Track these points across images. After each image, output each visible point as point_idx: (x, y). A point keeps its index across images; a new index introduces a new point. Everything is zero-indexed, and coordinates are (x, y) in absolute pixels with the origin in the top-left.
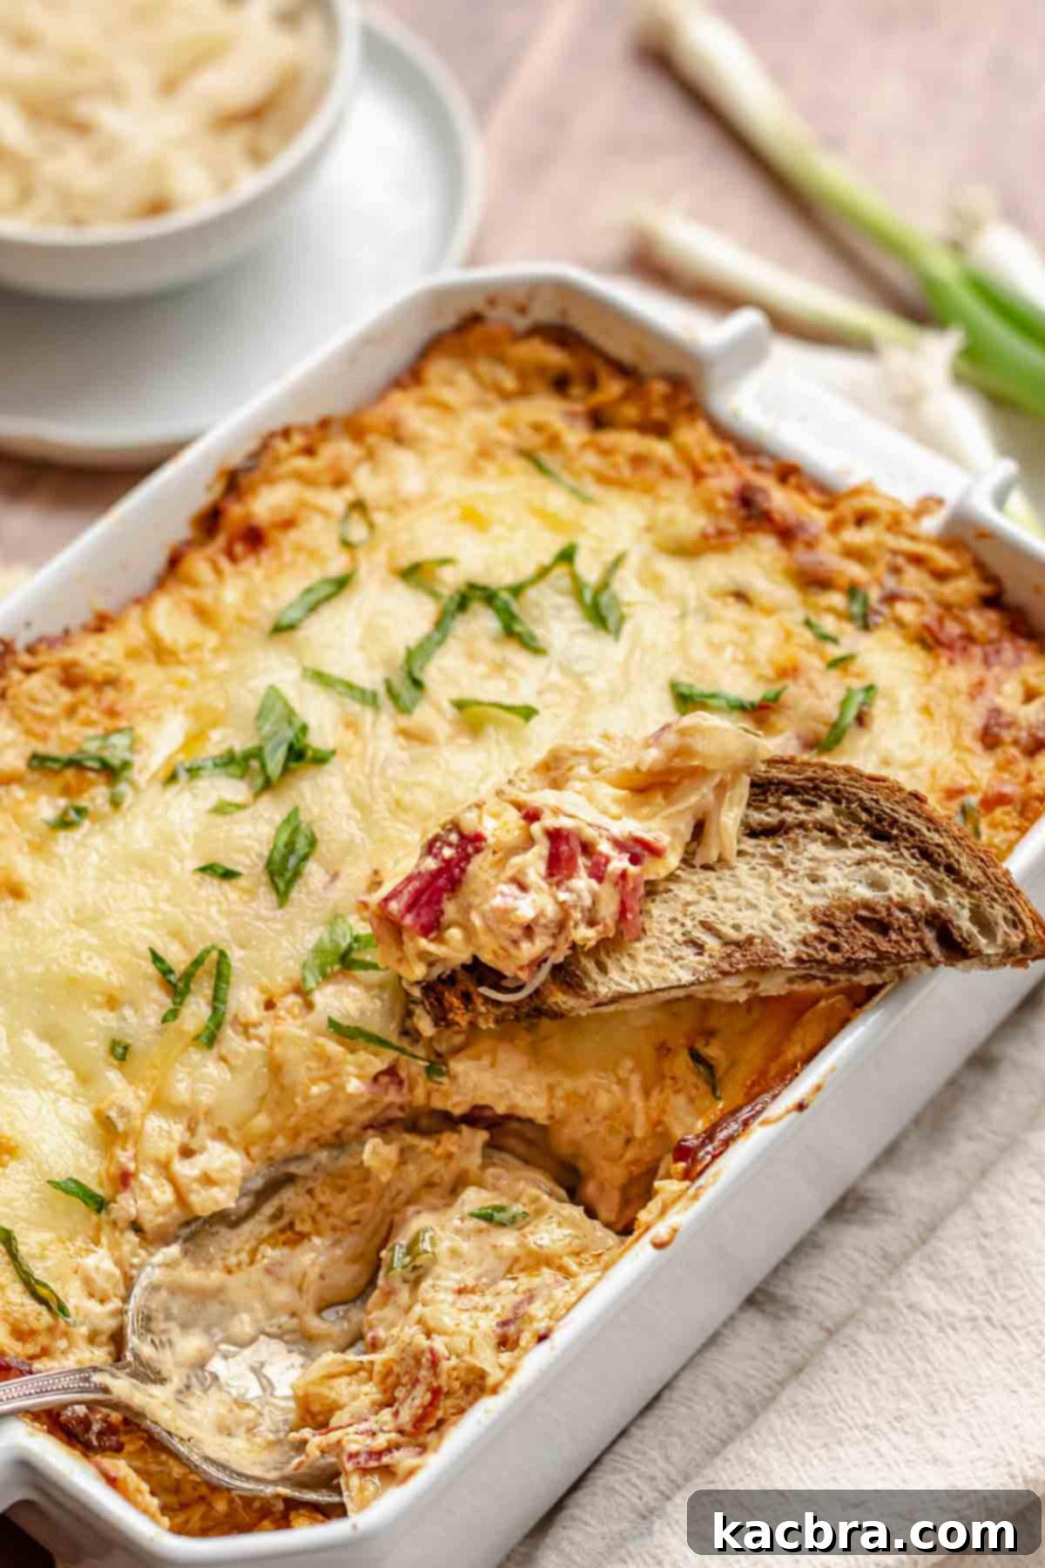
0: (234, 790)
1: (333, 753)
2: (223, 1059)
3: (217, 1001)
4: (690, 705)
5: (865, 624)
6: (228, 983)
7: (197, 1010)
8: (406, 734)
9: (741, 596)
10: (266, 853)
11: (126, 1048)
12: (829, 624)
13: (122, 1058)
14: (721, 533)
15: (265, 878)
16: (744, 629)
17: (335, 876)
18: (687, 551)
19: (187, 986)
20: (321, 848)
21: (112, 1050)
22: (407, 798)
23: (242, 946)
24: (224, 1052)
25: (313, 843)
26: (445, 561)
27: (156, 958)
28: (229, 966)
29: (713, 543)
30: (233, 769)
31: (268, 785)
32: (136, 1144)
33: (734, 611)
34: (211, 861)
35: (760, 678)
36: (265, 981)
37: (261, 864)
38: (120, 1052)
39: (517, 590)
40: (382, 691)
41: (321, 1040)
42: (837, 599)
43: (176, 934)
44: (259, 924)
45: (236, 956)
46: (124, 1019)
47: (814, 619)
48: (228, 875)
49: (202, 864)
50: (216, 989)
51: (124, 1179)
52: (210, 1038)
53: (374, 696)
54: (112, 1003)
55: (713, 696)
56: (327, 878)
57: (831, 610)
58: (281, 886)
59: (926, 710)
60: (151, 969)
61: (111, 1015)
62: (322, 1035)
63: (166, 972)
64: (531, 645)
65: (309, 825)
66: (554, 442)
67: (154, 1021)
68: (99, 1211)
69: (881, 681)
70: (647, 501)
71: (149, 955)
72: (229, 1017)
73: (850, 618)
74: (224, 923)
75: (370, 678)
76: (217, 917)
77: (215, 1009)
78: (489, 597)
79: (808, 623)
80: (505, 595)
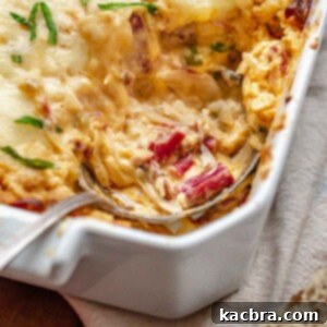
2: (63, 46)
13: (20, 62)
19: (34, 23)
24: (62, 43)
27: (15, 16)
51: (46, 109)
52: (54, 40)
63: (22, 20)
72: (57, 29)
77: (51, 28)
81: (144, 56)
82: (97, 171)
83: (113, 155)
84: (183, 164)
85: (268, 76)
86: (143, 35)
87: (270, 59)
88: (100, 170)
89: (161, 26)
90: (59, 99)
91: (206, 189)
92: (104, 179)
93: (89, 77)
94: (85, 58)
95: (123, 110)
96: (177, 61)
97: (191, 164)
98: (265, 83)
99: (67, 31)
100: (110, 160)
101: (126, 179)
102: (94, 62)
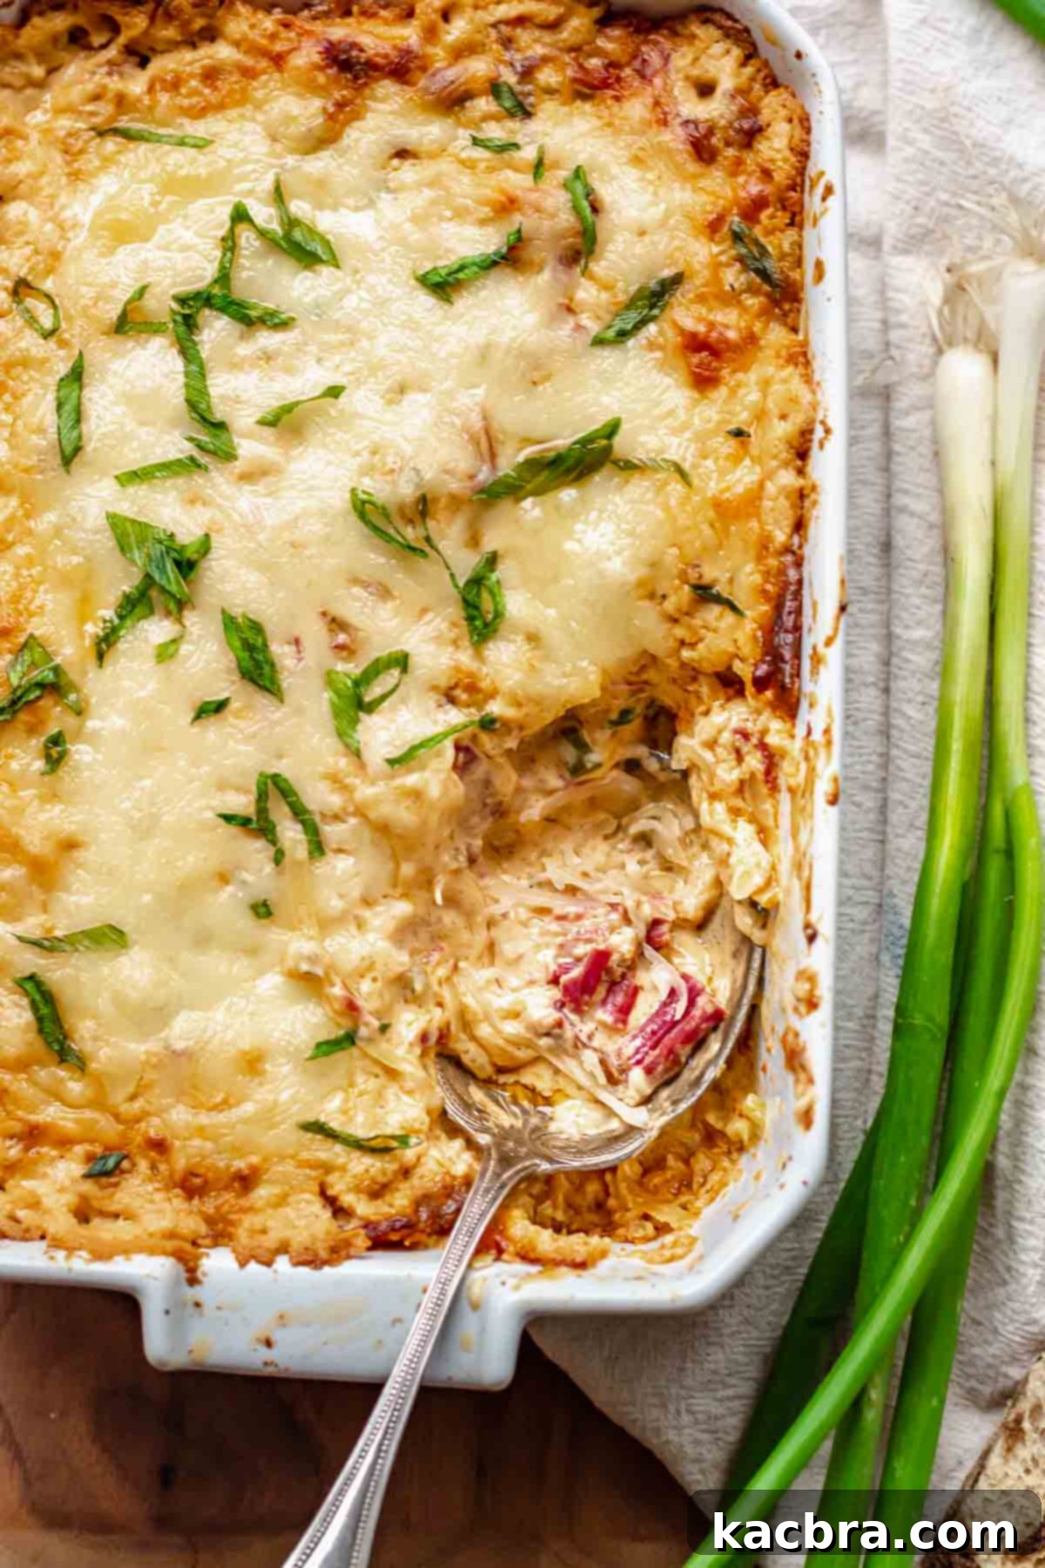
0: (156, 630)
1: (207, 536)
2: (340, 851)
3: (299, 813)
4: (448, 289)
5: (523, 111)
6: (295, 794)
7: (291, 833)
8: (247, 477)
9: (402, 154)
10: (234, 665)
11: (265, 904)
12: (495, 132)
13: (269, 914)
14: (340, 105)
15: (251, 688)
16: (432, 183)
17: (297, 642)
18: (324, 139)
19: (267, 820)
20: (269, 628)
21: (258, 915)
22: (298, 536)
23: (280, 756)
24: (335, 846)
25: (257, 628)
26: (142, 292)
27: (228, 818)
28: (285, 780)
29: (341, 116)
30: (139, 610)
31: (182, 604)
32: (337, 974)
33: (408, 172)
34: (198, 704)
35: (483, 222)
36: (321, 769)
37: (236, 677)
38: (262, 910)
39: (224, 278)
40: (196, 453)
41: (398, 782)
42: (484, 104)
43: (222, 786)
44: (278, 729)
45: (283, 768)
46: (244, 882)
47: (480, 135)
48: (220, 707)
49: (192, 715)
50: (292, 806)
51: (351, 1007)
52: (318, 847)
53: (192, 459)
54: (224, 878)
55: (462, 268)
56: (294, 648)
57: (487, 118)
58: (267, 684)
59: (637, 161)
60: (233, 830)
61: (230, 889)
62: (393, 777)
63: (244, 822)
64: (276, 321)
65: (244, 616)
66: (121, 101)
67: (269, 868)
68: (353, 1043)
69: (581, 159)
70: (248, 110)
71: (221, 821)
72: (317, 819)
73: (511, 114)
74: (250, 749)
75: (175, 446)
76: (242, 748)
77: (303, 822)
78: (204, 299)
79: (476, 142)
80: (216, 290)
81: (489, 801)
82: (466, 1059)
83: (487, 1018)
84: (620, 999)
85: (742, 787)
86: (480, 770)
87: (739, 756)
88: (471, 1054)
89: (512, 743)
90: (366, 968)
91: (678, 1046)
92: (482, 1067)
93: (405, 896)
94: (390, 866)
95: (479, 919)
96: (554, 781)
97: (635, 992)
98: (739, 803)
99: (337, 818)
100: (484, 1031)
101: (523, 1054)
102: (407, 869)
